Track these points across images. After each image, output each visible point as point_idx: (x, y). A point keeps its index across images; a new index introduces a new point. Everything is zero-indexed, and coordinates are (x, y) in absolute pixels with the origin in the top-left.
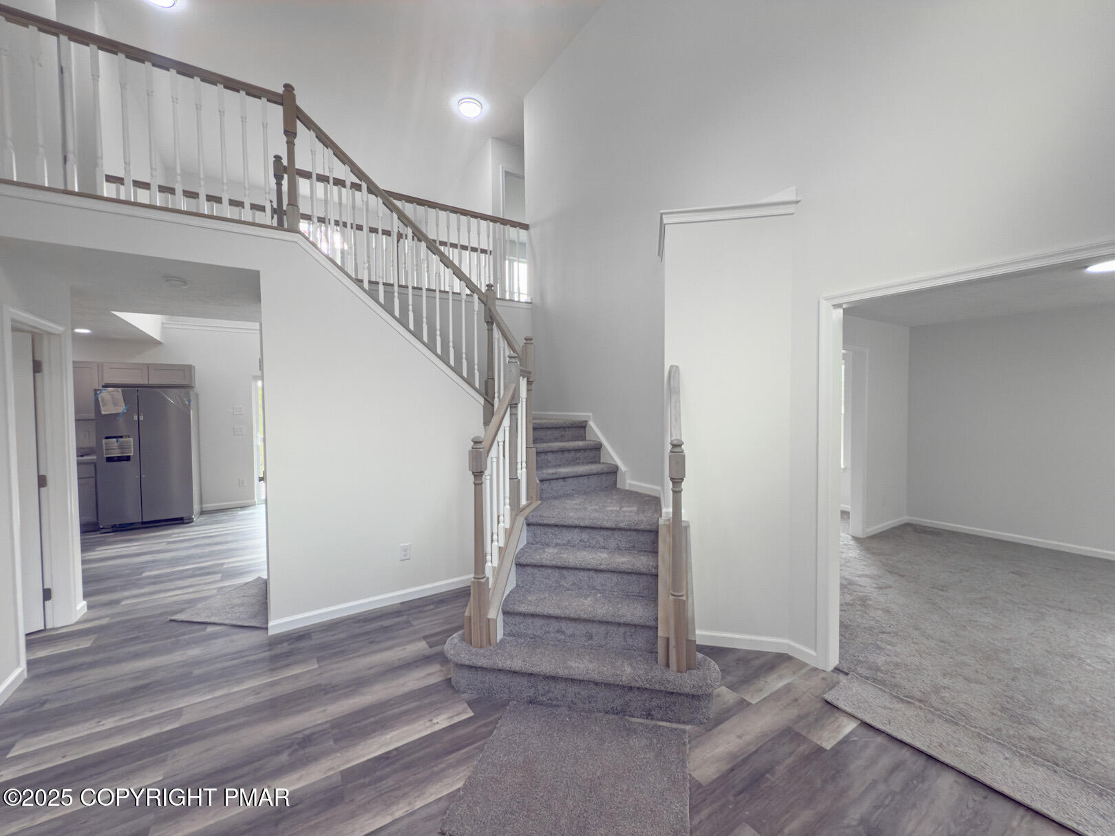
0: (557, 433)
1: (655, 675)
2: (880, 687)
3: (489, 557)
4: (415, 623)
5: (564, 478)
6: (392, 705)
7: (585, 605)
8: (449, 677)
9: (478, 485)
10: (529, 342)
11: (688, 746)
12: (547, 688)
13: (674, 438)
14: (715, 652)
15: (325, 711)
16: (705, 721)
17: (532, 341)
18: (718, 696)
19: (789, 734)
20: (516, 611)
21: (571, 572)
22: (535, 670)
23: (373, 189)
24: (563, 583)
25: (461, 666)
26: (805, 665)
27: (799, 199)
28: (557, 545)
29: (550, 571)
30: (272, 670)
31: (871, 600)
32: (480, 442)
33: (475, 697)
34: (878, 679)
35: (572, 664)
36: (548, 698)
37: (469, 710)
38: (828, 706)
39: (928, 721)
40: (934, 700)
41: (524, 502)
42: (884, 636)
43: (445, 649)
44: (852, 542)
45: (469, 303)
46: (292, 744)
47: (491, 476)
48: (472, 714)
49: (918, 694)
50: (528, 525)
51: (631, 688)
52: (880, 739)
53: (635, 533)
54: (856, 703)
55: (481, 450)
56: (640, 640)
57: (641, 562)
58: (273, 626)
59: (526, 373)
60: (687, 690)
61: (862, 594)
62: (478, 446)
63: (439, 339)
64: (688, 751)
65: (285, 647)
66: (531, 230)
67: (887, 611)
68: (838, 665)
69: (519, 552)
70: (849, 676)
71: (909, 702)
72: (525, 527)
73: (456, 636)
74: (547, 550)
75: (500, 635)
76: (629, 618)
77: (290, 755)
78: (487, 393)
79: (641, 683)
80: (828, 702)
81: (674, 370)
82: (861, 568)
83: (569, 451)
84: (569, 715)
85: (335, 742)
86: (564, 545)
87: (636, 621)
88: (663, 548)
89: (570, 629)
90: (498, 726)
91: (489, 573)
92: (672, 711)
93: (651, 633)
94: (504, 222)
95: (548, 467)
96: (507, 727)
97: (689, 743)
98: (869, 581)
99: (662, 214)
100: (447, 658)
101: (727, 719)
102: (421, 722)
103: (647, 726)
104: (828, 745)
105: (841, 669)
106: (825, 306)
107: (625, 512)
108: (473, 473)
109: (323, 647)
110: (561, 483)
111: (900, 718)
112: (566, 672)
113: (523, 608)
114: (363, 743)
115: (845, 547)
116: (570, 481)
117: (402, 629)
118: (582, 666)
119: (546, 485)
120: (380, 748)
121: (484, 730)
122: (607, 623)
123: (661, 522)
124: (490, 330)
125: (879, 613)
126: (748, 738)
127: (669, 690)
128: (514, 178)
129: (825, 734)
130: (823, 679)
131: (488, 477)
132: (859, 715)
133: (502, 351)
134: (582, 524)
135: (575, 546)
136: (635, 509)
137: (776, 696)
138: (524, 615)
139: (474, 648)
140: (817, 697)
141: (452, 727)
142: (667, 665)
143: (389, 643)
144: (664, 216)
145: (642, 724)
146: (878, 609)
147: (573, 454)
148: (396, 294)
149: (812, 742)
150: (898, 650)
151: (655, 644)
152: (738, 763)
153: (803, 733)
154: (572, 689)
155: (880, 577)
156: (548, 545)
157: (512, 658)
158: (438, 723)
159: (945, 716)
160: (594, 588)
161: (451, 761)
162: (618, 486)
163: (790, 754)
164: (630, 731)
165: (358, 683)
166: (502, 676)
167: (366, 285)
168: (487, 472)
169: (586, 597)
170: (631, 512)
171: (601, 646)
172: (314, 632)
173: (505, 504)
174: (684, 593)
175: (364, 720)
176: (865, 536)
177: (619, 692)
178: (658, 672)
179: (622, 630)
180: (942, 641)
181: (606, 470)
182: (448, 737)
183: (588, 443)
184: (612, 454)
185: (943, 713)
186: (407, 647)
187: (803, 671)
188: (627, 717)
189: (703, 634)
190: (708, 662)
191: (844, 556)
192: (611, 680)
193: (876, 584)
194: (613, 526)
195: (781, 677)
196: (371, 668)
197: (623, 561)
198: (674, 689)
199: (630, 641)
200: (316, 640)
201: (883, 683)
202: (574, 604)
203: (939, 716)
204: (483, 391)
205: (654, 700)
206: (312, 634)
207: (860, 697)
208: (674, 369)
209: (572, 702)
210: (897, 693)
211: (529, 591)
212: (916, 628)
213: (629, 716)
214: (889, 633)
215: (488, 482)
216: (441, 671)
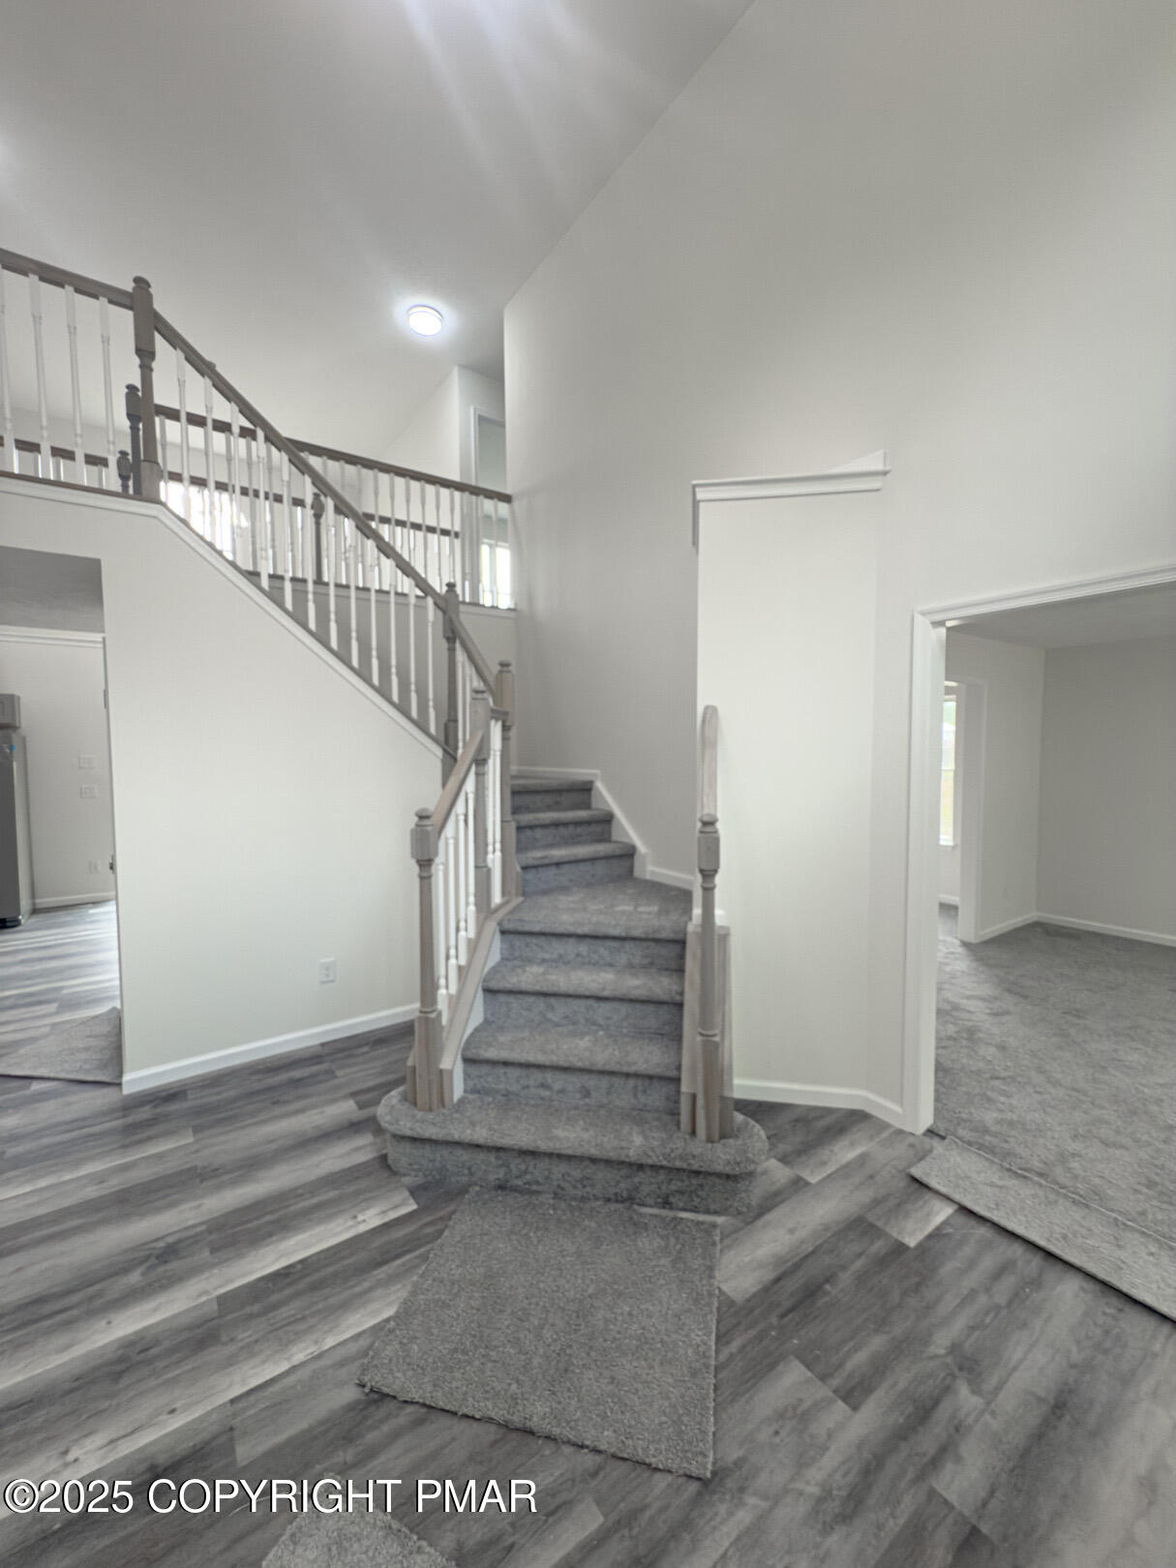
0: (549, 799)
1: (679, 1148)
2: (987, 1156)
3: (442, 982)
4: (339, 1073)
5: (558, 864)
6: (301, 1195)
7: (581, 1048)
8: (384, 1152)
9: (425, 880)
10: (505, 669)
11: (719, 1247)
12: (523, 1167)
13: (706, 811)
14: (759, 1110)
15: (199, 1206)
16: (745, 1210)
17: (510, 668)
18: (765, 1172)
19: (859, 1226)
20: (481, 1058)
21: (562, 1000)
22: (507, 1142)
23: (273, 438)
24: (550, 1015)
25: (401, 1138)
26: (886, 1126)
27: (888, 468)
28: (544, 961)
29: (532, 999)
30: (124, 1147)
31: (980, 1031)
32: (428, 817)
33: (420, 1182)
34: (986, 1145)
35: (560, 1133)
36: (525, 1181)
37: (412, 1201)
38: (917, 1185)
39: (1049, 1202)
40: (1058, 1172)
41: (497, 898)
42: (996, 1083)
43: (379, 1114)
44: (960, 950)
45: (421, 608)
46: (147, 1258)
47: (446, 865)
48: (414, 1207)
49: (1036, 1164)
50: (503, 932)
51: (641, 1167)
52: (983, 1231)
53: (653, 944)
54: (953, 1179)
55: (429, 828)
56: (656, 1097)
57: (661, 986)
58: (129, 1082)
59: (501, 715)
60: (719, 1168)
61: (970, 1024)
62: (426, 822)
63: (375, 663)
64: (718, 1255)
65: (145, 1113)
66: (516, 503)
67: (1002, 1048)
68: (932, 1126)
69: (489, 973)
70: (946, 1141)
71: (1025, 1177)
72: (498, 936)
73: (395, 1094)
74: (528, 969)
75: (458, 1090)
76: (641, 1067)
77: (143, 1274)
78: (447, 741)
79: (655, 1158)
80: (915, 1180)
81: (711, 712)
82: (971, 986)
83: (565, 824)
84: (554, 1205)
85: (211, 1253)
86: (553, 961)
87: (651, 1072)
88: (691, 965)
89: (557, 1081)
90: (451, 1223)
91: (442, 1005)
92: (698, 1196)
93: (672, 1087)
94: (476, 491)
95: (536, 848)
96: (464, 1223)
97: (722, 1240)
98: (981, 1004)
99: (694, 486)
100: (380, 1126)
101: (776, 1206)
102: (340, 1221)
103: (663, 1219)
104: (912, 1242)
105: (935, 1131)
106: (922, 624)
107: (641, 913)
108: (418, 861)
109: (200, 1111)
110: (553, 870)
111: (1012, 1200)
112: (551, 1144)
113: (492, 1054)
114: (254, 1252)
115: (950, 956)
116: (566, 868)
117: (320, 1082)
118: (572, 1136)
119: (530, 875)
120: (277, 1260)
121: (429, 1230)
122: (612, 1073)
123: (691, 928)
124: (452, 651)
125: (992, 1050)
126: (802, 1233)
127: (695, 1167)
128: (490, 427)
129: (910, 1225)
130: (912, 1146)
131: (441, 867)
132: (957, 1197)
133: (468, 680)
134: (580, 931)
135: (569, 963)
136: (655, 908)
137: (845, 1171)
138: (493, 1063)
139: (420, 1110)
140: (899, 1171)
141: (386, 1226)
142: (693, 1133)
143: (298, 1105)
144: (697, 489)
145: (656, 1216)
146: (990, 1044)
147: (571, 829)
148: (311, 596)
149: (891, 1237)
150: (1015, 1102)
151: (677, 1102)
152: (787, 1270)
153: (879, 1224)
154: (559, 1169)
155: (996, 998)
156: (530, 961)
157: (473, 1124)
158: (364, 1221)
159: (1073, 1196)
160: (594, 1023)
161: (379, 1277)
162: (637, 873)
163: (860, 1255)
164: (639, 1227)
165: (251, 1165)
166: (459, 1152)
167: (265, 583)
168: (439, 860)
169: (582, 1035)
170: (650, 913)
171: (601, 1106)
172: (192, 1089)
173: (467, 904)
174: (717, 1031)
175: (257, 1218)
176: (978, 940)
177: (625, 1171)
178: (679, 1144)
179: (631, 1082)
180: (1074, 1089)
181: (618, 852)
182: (377, 1242)
183: (595, 812)
184: (628, 829)
185: (1069, 1191)
186: (326, 1109)
187: (885, 1135)
188: (636, 1207)
189: (744, 1085)
190: (749, 1127)
191: (948, 969)
192: (613, 1155)
193: (990, 1009)
194: (623, 934)
195: (852, 1144)
196: (272, 1141)
197: (636, 984)
198: (701, 1167)
199: (642, 1099)
200: (192, 1102)
201: (991, 1150)
202: (565, 1047)
203: (1066, 1196)
204: (442, 738)
205: (674, 1182)
206: (189, 1092)
207: (959, 1171)
208: (709, 712)
209: (559, 1186)
210: (1010, 1164)
211: (501, 1029)
212: (1041, 1070)
213: (640, 1205)
214: (1004, 1079)
215: (441, 874)
216: (372, 1144)
